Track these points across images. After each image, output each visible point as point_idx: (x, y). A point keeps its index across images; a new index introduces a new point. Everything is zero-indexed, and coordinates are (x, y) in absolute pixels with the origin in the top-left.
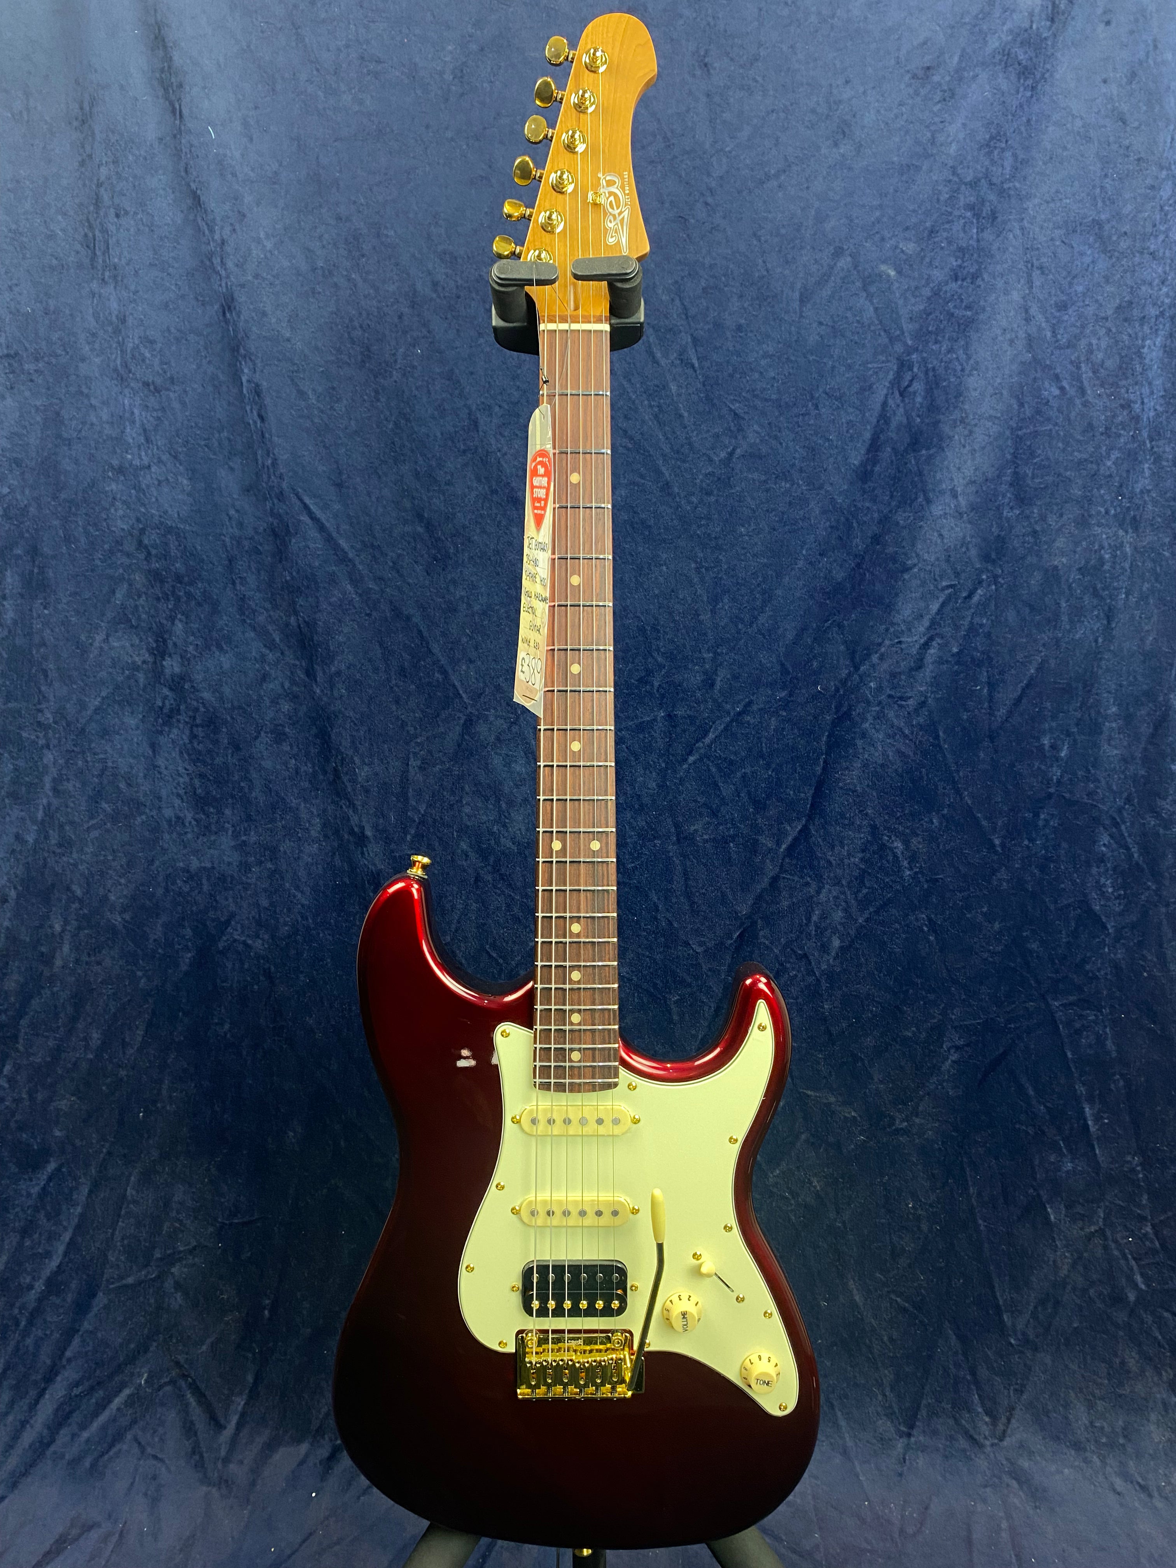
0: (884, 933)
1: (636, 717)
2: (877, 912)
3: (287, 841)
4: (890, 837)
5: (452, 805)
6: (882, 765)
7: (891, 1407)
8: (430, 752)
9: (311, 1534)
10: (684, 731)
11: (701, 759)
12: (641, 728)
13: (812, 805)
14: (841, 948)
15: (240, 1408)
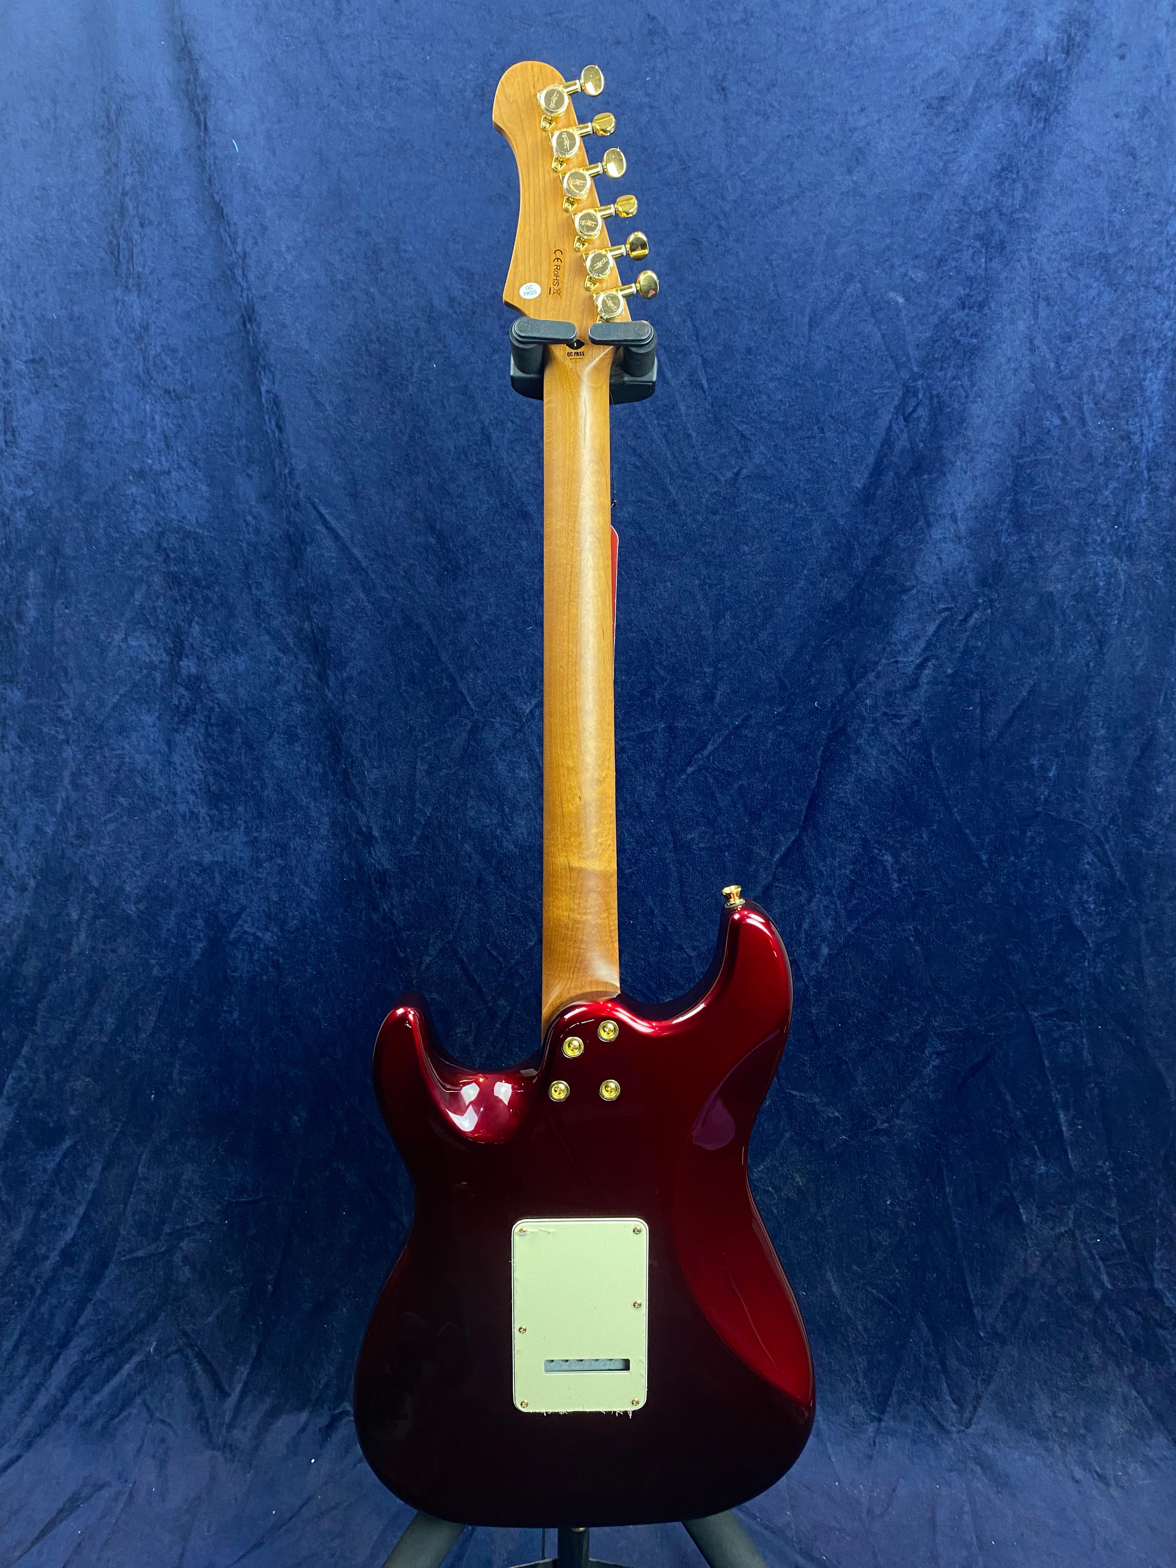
0: (872, 942)
1: (638, 728)
2: (865, 923)
3: (297, 838)
4: (880, 851)
5: (457, 808)
6: (875, 781)
7: (863, 1392)
8: (437, 757)
9: (309, 1499)
10: (684, 742)
11: (699, 770)
12: (642, 738)
13: (806, 817)
14: (830, 955)
15: (244, 1377)
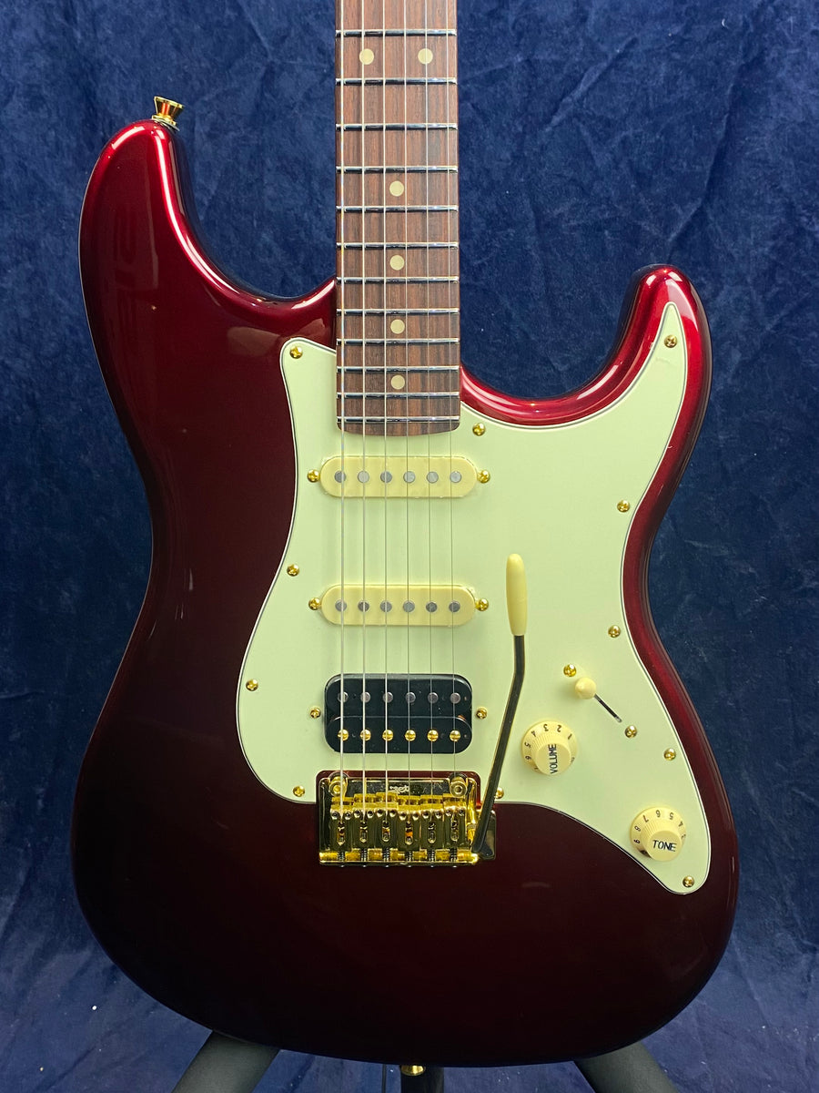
0: (798, 344)
1: (485, 63)
2: (790, 315)
3: (48, 235)
4: (810, 218)
5: (251, 185)
6: (803, 124)
7: (792, 918)
8: (221, 114)
9: (88, 1052)
10: (547, 81)
11: (569, 119)
12: (492, 78)
13: (711, 181)
14: (743, 363)
15: (9, 909)
